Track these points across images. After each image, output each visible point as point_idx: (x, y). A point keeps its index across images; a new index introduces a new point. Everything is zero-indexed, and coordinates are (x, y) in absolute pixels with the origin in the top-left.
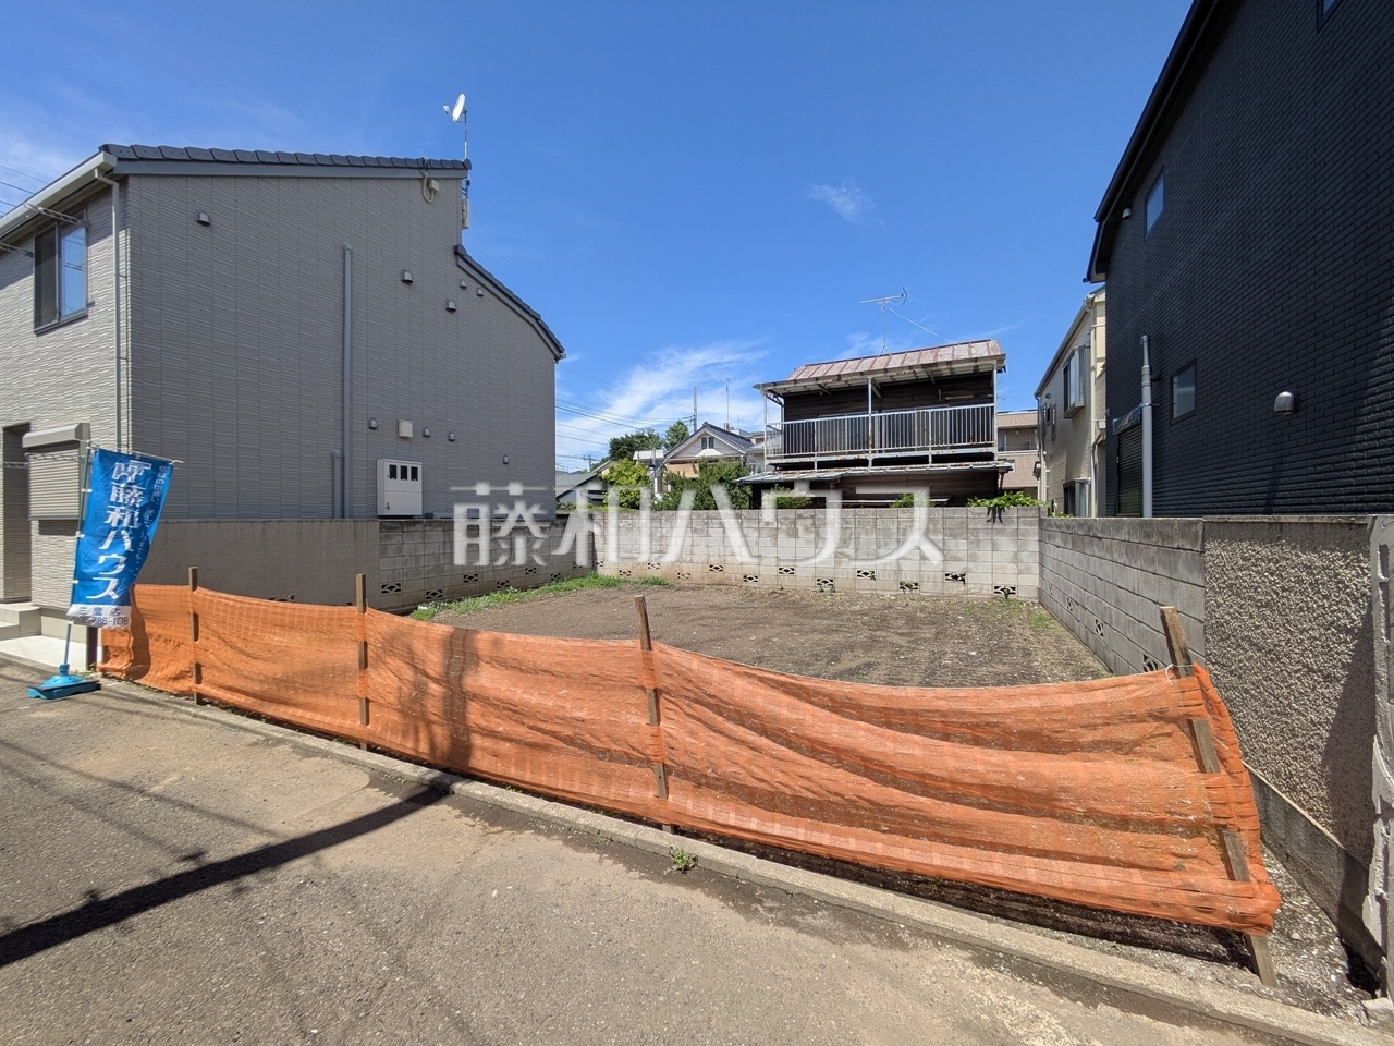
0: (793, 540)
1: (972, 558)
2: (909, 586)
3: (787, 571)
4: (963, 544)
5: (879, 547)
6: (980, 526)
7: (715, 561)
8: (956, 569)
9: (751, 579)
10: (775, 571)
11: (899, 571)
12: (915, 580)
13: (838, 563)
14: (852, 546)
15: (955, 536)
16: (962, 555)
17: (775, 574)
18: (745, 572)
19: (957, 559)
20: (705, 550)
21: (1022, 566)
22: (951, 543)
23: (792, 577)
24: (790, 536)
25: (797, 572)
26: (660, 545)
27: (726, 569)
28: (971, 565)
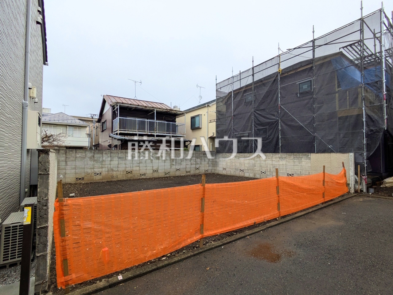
0: (157, 161)
1: (201, 164)
2: (188, 172)
3: (155, 171)
4: (199, 160)
5: (181, 162)
6: (202, 155)
7: (128, 169)
8: (198, 166)
9: (143, 175)
10: (151, 171)
11: (186, 168)
12: (189, 170)
13: (171, 167)
14: (175, 162)
15: (197, 158)
16: (199, 163)
17: (152, 172)
18: (141, 173)
19: (198, 164)
20: (124, 166)
21: (209, 165)
22: (197, 160)
23: (157, 173)
24: (157, 159)
25: (159, 171)
26: (102, 164)
27: (133, 172)
28: (201, 165)
